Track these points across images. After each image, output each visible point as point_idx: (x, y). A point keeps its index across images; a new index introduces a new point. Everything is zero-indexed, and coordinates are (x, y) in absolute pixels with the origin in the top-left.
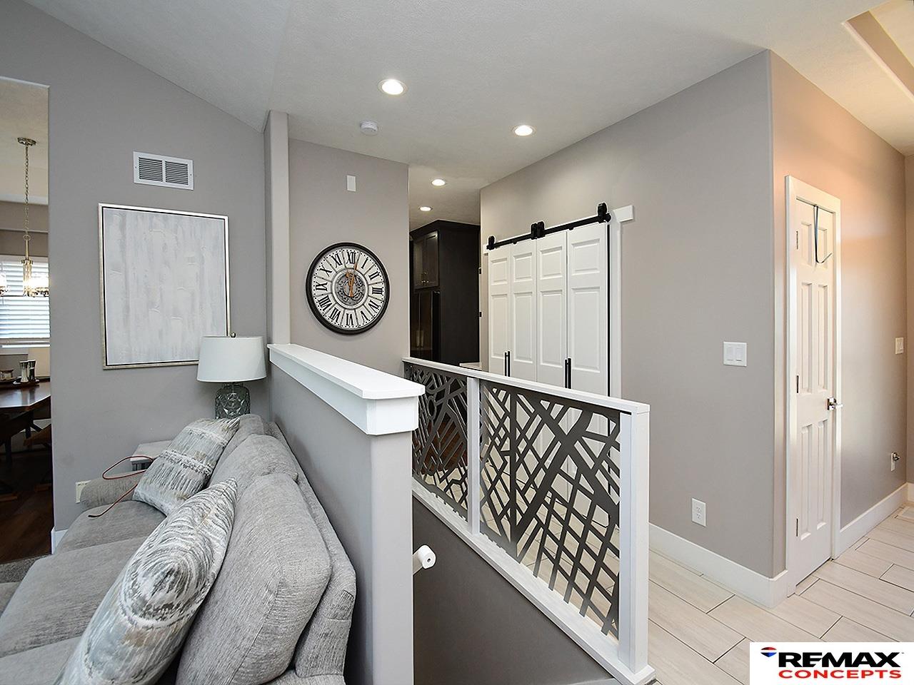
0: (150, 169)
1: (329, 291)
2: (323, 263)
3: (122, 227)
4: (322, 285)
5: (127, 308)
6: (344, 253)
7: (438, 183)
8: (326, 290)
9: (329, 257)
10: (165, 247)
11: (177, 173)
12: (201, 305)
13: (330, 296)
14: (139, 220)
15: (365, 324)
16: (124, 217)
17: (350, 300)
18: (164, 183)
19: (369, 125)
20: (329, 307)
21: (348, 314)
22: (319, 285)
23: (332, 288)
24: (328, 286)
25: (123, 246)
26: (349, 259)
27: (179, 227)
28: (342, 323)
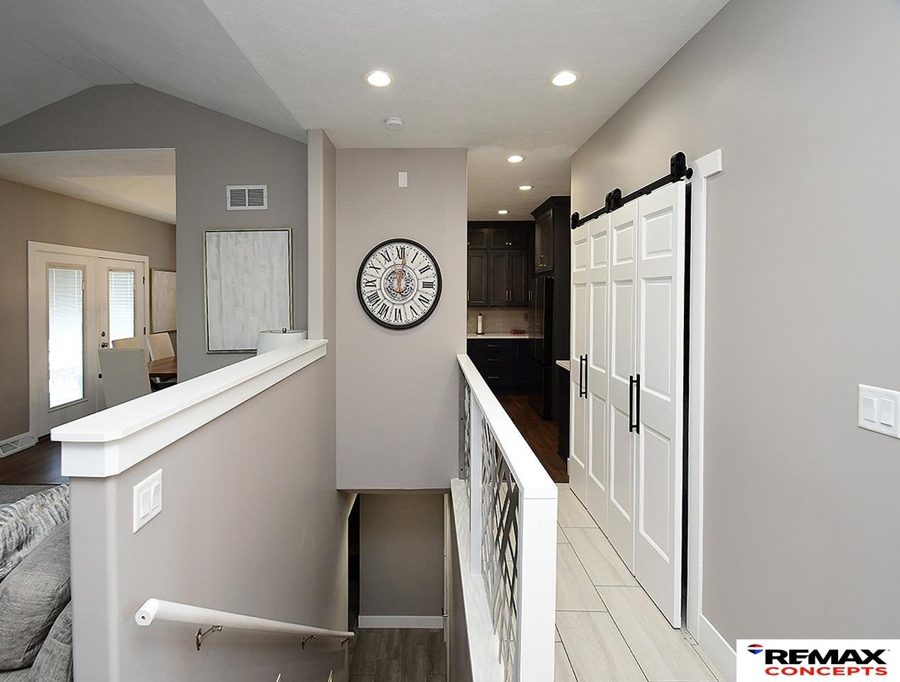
0: (238, 198)
1: (378, 287)
2: (372, 261)
3: (218, 245)
4: (372, 282)
5: (221, 307)
6: (392, 250)
7: (515, 159)
8: (375, 286)
9: (378, 254)
10: (246, 258)
11: (256, 197)
12: (271, 304)
13: (379, 292)
14: (229, 239)
15: (414, 318)
16: (219, 237)
17: (399, 295)
18: (247, 208)
19: (395, 121)
20: (378, 303)
21: (396, 309)
22: (369, 282)
23: (381, 285)
24: (377, 283)
25: (218, 261)
26: (399, 255)
27: (256, 242)
28: (390, 318)
